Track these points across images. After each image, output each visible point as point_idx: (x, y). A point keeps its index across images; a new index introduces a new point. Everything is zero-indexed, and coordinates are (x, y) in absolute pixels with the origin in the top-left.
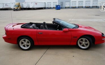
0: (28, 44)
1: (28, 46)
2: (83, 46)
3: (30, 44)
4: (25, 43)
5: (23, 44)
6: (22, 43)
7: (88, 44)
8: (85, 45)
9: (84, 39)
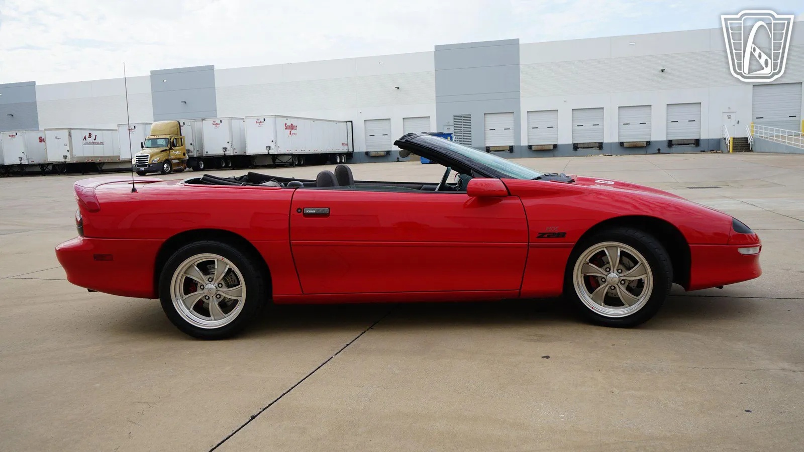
0: (229, 294)
1: (226, 306)
2: (612, 300)
3: (240, 294)
4: (210, 287)
5: (197, 296)
6: (190, 286)
7: (640, 283)
8: (622, 292)
9: (613, 249)
